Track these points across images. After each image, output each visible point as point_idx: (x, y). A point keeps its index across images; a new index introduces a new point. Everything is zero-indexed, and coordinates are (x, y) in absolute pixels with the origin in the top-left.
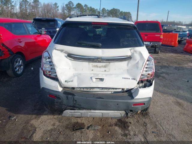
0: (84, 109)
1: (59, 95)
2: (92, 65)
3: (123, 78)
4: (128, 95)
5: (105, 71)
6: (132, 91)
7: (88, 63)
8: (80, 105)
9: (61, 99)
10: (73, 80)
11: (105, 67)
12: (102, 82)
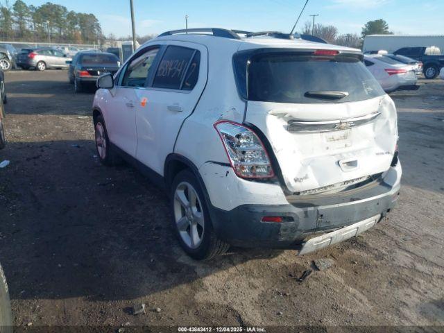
0: (335, 228)
1: (289, 213)
2: (326, 137)
3: (377, 154)
4: (380, 184)
5: (346, 146)
6: (383, 176)
7: (319, 134)
8: (329, 222)
9: (295, 219)
10: (307, 175)
11: (345, 137)
12: (355, 168)
